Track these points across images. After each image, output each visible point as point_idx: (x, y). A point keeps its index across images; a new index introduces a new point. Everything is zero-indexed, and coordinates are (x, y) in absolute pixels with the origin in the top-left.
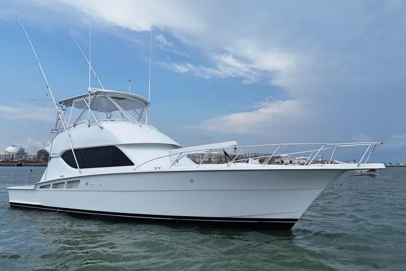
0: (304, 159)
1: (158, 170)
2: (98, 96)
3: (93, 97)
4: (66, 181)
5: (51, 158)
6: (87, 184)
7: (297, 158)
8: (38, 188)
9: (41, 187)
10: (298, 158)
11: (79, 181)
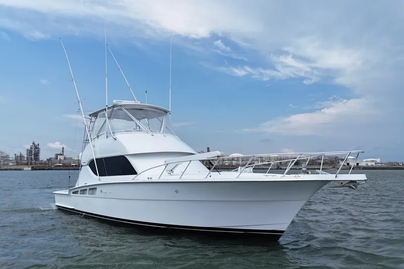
0: (373, 161)
1: (150, 181)
2: (115, 109)
3: (111, 110)
4: (88, 188)
5: (82, 166)
6: (101, 191)
7: (364, 160)
8: (72, 194)
9: (73, 193)
10: (366, 160)
11: (96, 188)
